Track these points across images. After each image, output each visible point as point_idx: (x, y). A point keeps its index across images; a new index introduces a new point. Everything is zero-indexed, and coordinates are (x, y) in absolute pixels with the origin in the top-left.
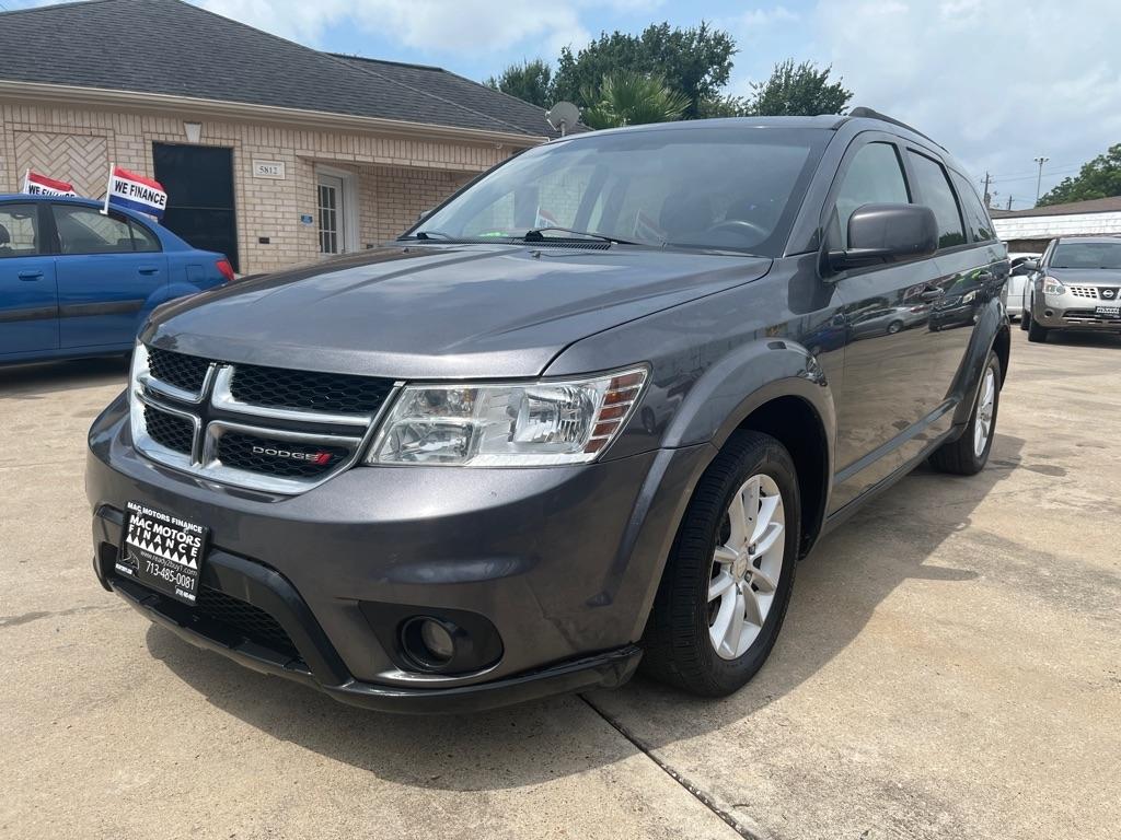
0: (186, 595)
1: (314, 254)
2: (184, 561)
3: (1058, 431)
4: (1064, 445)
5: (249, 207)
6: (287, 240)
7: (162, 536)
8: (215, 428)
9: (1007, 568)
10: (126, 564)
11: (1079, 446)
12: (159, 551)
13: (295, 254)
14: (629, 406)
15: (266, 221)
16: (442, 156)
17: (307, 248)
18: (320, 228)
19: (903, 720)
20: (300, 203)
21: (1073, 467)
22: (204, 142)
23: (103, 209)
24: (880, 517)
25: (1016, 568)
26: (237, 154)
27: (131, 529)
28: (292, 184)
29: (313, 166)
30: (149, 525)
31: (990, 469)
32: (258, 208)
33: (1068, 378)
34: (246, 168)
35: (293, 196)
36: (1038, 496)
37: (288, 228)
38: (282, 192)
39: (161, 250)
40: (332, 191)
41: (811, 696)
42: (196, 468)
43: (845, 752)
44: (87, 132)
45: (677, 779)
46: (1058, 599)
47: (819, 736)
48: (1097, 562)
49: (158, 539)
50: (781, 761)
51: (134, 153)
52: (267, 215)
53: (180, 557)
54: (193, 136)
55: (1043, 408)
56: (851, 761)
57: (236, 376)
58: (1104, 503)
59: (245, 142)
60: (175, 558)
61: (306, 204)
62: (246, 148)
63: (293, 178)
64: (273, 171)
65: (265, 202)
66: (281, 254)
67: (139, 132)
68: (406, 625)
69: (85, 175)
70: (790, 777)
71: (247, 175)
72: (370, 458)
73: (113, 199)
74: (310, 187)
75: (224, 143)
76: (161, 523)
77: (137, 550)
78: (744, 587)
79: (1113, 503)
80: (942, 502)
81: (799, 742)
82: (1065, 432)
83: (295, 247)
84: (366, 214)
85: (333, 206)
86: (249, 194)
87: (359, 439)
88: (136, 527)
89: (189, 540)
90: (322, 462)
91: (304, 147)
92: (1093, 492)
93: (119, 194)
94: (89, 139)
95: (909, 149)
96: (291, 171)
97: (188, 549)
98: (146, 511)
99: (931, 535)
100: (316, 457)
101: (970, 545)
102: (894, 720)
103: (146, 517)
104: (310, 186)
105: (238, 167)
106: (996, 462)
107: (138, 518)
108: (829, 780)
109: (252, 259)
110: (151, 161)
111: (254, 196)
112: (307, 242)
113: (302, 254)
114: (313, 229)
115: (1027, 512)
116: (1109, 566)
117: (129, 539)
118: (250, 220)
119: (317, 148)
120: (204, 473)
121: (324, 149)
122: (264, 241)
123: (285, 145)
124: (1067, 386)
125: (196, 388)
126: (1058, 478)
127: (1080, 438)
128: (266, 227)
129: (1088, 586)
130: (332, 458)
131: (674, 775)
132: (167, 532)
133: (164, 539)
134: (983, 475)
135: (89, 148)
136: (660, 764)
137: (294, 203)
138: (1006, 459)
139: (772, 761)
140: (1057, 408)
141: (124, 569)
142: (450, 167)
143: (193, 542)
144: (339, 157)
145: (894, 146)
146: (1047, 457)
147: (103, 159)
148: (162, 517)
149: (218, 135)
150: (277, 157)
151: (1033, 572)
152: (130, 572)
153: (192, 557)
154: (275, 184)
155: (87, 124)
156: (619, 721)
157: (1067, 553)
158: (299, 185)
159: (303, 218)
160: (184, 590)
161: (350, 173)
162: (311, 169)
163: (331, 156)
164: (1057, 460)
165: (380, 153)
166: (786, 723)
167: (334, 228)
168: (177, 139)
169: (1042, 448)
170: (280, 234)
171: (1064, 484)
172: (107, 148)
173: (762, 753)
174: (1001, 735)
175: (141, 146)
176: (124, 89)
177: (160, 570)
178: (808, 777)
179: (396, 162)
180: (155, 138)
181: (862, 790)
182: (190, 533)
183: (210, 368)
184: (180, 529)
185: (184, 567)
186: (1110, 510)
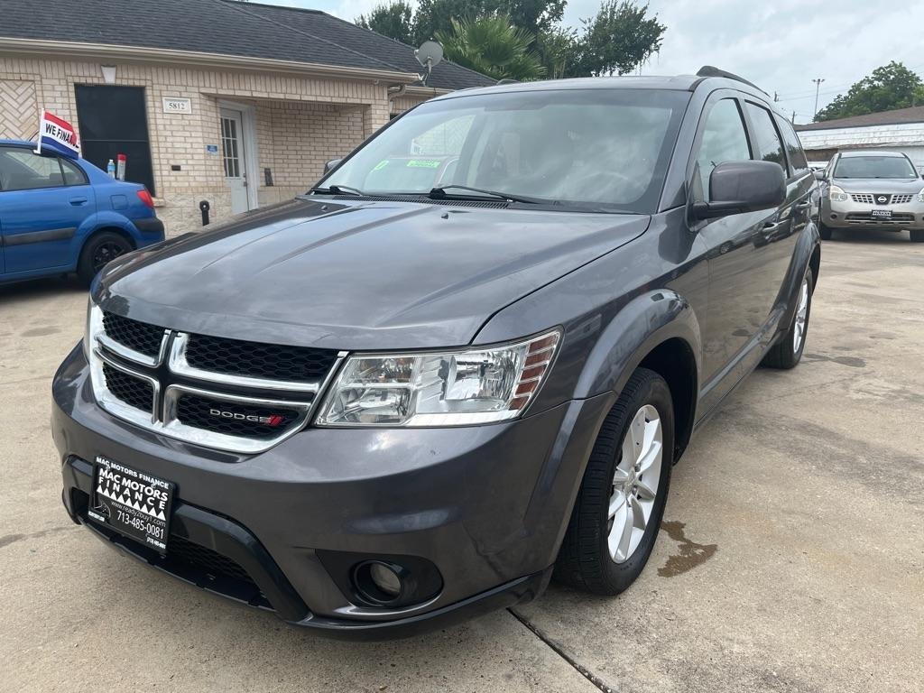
0: (156, 543)
1: (220, 179)
2: (153, 513)
3: (852, 324)
4: (860, 337)
5: (161, 139)
6: (196, 168)
7: (130, 489)
8: (174, 389)
9: (832, 457)
10: (98, 511)
11: (871, 337)
12: (129, 503)
13: (204, 179)
14: (545, 366)
15: (177, 151)
16: (327, 92)
17: (213, 173)
18: (224, 156)
19: (768, 609)
20: (206, 135)
21: (870, 358)
22: (119, 82)
23: (36, 149)
24: (722, 412)
25: (839, 457)
26: (149, 92)
27: (101, 480)
28: (198, 118)
29: (216, 102)
30: (117, 479)
31: (804, 362)
32: (169, 139)
33: (854, 274)
34: (157, 104)
35: (199, 129)
36: (846, 387)
37: (196, 157)
38: (189, 125)
39: (88, 182)
40: (233, 122)
41: (689, 589)
42: (157, 427)
43: (725, 644)
44: (17, 77)
45: (589, 677)
46: (877, 485)
47: (702, 629)
48: (903, 449)
49: (127, 492)
50: (674, 656)
51: (58, 94)
52: (177, 145)
53: (149, 509)
54: (110, 77)
55: (838, 303)
56: (731, 652)
57: (190, 344)
58: (900, 391)
59: (155, 81)
60: (144, 509)
61: (212, 136)
62: (156, 87)
63: (199, 112)
64: (181, 106)
65: (175, 134)
66: (191, 179)
67: (62, 76)
68: (358, 568)
69: (17, 115)
70: (683, 670)
71: (158, 110)
72: (319, 421)
73: (45, 139)
74: (214, 120)
75: (137, 83)
76: (129, 477)
77: (108, 501)
78: (633, 500)
79: (907, 392)
80: (770, 396)
81: (686, 636)
82: (860, 325)
83: (203, 173)
84: (264, 142)
85: (234, 136)
86: (161, 127)
87: (309, 404)
88: (105, 480)
89: (157, 494)
90: (274, 424)
91: (207, 85)
92: (891, 382)
93: (49, 135)
94: (19, 83)
95: (746, 101)
96: (197, 107)
97: (156, 502)
98: (114, 466)
99: (765, 428)
100: (268, 420)
101: (798, 436)
102: (761, 609)
103: (113, 471)
104: (214, 118)
105: (150, 104)
106: (807, 356)
107: (106, 472)
108: (715, 672)
109: (166, 184)
110: (73, 101)
111: (165, 129)
112: (214, 168)
113: (210, 179)
114: (218, 157)
115: (839, 403)
116: (913, 452)
117: (99, 490)
118: (162, 150)
119: (219, 85)
120: (166, 431)
121: (225, 87)
122: (176, 168)
123: (190, 84)
124: (853, 280)
125: (153, 352)
126: (861, 369)
127: (871, 330)
128: (176, 157)
129: (899, 472)
130: (284, 420)
131: (586, 674)
132: (135, 486)
133: (133, 492)
134: (799, 368)
135: (20, 91)
136: (572, 663)
137: (200, 134)
138: (815, 353)
139: (666, 656)
140: (849, 302)
141: (96, 516)
142: (334, 100)
143: (160, 496)
144: (238, 93)
145: (736, 100)
146: (848, 349)
147: (31, 101)
148: (130, 472)
149: (131, 76)
150: (184, 94)
151: (852, 460)
152: (103, 519)
153: (161, 510)
154: (183, 119)
155: (16, 70)
156: (533, 622)
157: (878, 440)
158: (204, 118)
159: (209, 147)
160: (155, 539)
161: (246, 106)
162: (212, 104)
163: (231, 93)
164: (856, 352)
165: (274, 90)
166: (673, 617)
167: (236, 155)
168: (96, 81)
169: (843, 340)
170: (190, 162)
171: (865, 374)
172: (35, 91)
173: (657, 649)
174: (849, 620)
175: (65, 88)
176: (48, 38)
177: (131, 519)
178: (699, 670)
179: (288, 97)
180: (77, 80)
181: (745, 680)
182: (157, 487)
183: (165, 336)
184: (148, 484)
185: (153, 518)
186: (906, 398)
